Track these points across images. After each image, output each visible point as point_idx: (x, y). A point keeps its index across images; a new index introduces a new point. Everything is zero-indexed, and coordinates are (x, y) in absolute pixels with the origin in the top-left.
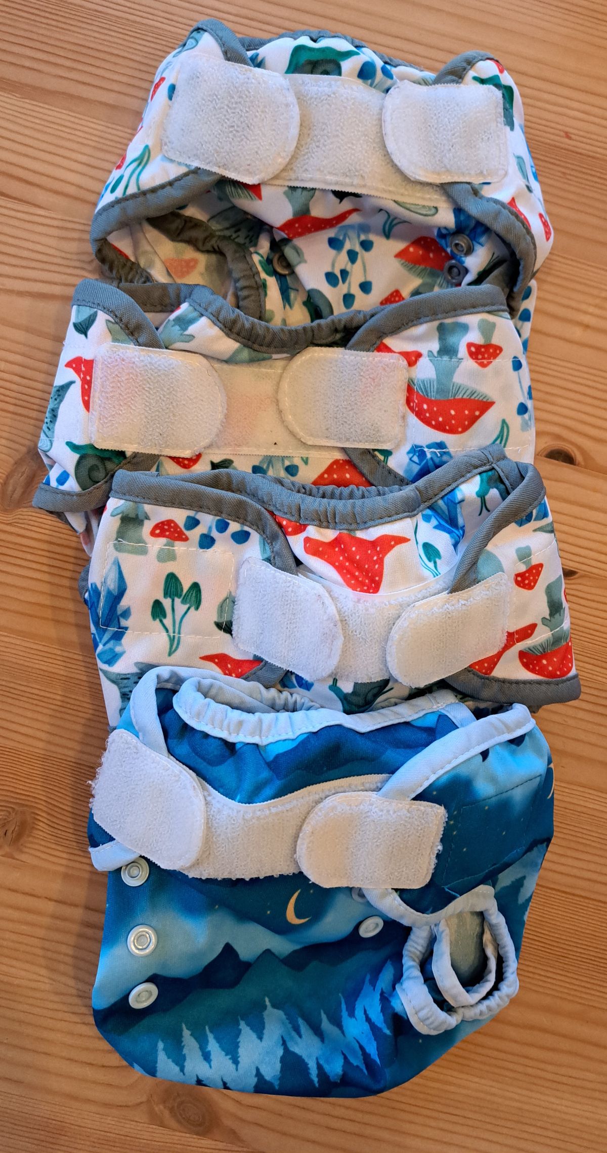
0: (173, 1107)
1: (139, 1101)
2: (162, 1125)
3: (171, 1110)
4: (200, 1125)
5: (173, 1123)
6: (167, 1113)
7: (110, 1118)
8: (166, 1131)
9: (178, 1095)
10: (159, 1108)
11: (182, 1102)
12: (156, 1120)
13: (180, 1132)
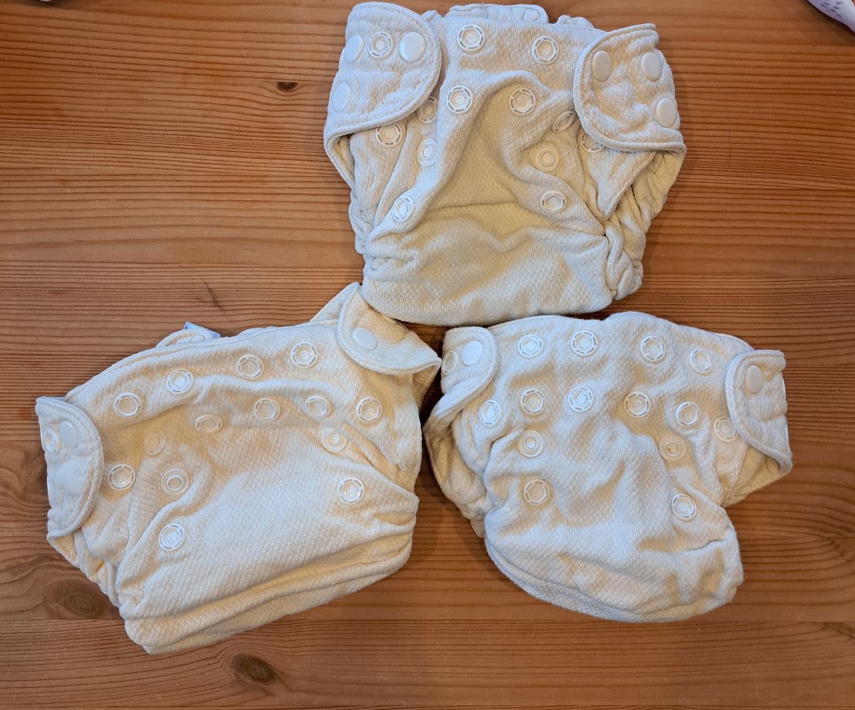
0: (66, 602)
1: (37, 603)
2: (61, 618)
3: (65, 605)
4: (92, 611)
5: (69, 614)
6: (62, 608)
7: (16, 622)
8: (66, 622)
9: (68, 592)
10: (54, 606)
11: (72, 597)
12: (54, 615)
13: (78, 619)
